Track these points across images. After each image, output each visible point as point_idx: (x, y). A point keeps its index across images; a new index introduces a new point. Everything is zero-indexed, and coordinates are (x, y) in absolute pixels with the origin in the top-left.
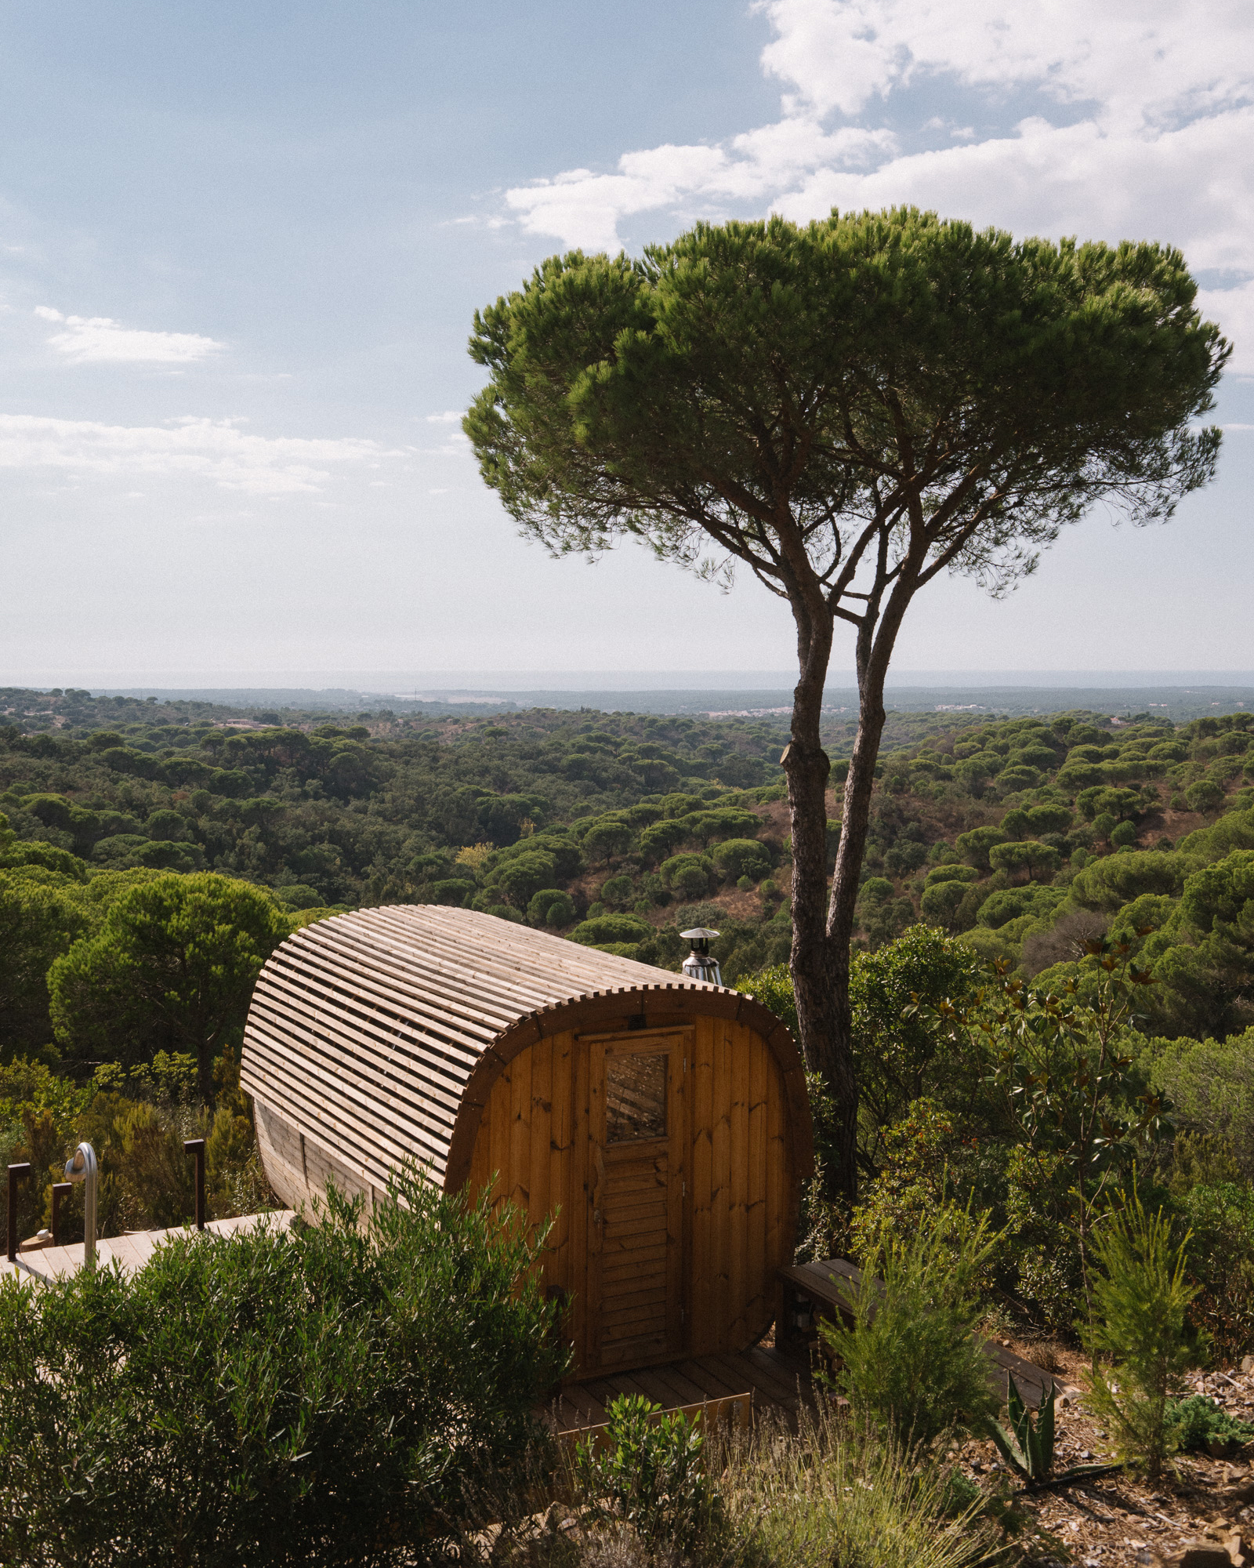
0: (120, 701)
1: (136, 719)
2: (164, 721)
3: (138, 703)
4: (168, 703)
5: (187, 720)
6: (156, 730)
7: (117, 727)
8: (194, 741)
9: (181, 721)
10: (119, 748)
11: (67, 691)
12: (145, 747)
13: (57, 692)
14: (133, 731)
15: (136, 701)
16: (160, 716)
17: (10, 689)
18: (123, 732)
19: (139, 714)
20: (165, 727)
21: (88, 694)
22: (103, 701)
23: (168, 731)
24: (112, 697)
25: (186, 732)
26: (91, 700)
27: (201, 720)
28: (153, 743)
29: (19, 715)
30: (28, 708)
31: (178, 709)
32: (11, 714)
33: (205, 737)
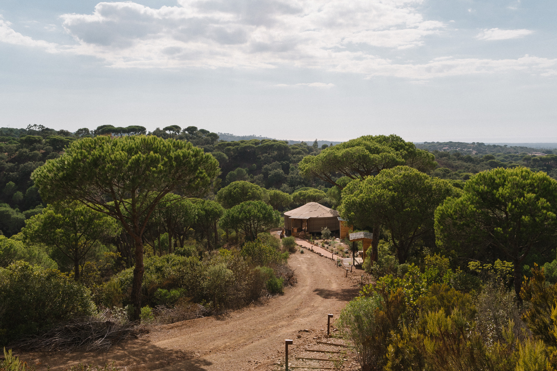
0: (495, 146)
1: (500, 152)
2: (510, 153)
3: (501, 147)
4: (511, 147)
5: (518, 152)
6: (507, 155)
7: (493, 154)
8: (520, 159)
9: (516, 153)
10: (493, 160)
11: (477, 143)
12: (503, 161)
13: (474, 143)
14: (499, 156)
15: (500, 146)
16: (508, 151)
17: (459, 142)
18: (495, 156)
19: (501, 151)
20: (510, 154)
21: (484, 144)
22: (489, 146)
23: (511, 156)
24: (492, 145)
25: (517, 156)
26: (485, 146)
27: (523, 152)
28: (505, 159)
29: (461, 150)
30: (464, 148)
31: (515, 149)
32: (459, 150)
33: (524, 157)
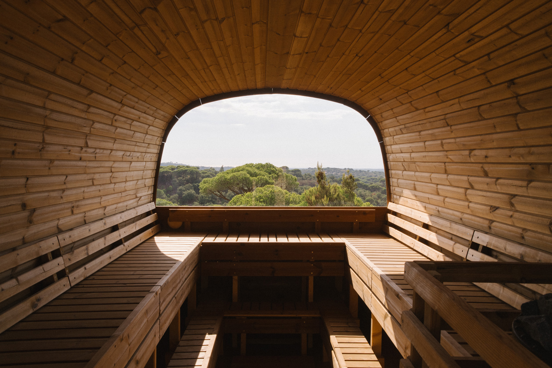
0: (360, 171)
1: (364, 175)
2: (371, 176)
3: (365, 172)
4: (372, 172)
5: (377, 176)
6: (369, 178)
7: (359, 177)
8: (378, 181)
9: (376, 176)
10: (359, 182)
11: (348, 169)
12: (366, 182)
13: (345, 169)
14: (363, 178)
15: (364, 171)
16: (370, 175)
17: (334, 168)
18: (361, 179)
19: (365, 174)
20: (371, 177)
21: (353, 169)
22: (356, 171)
23: (372, 179)
24: (358, 170)
25: (376, 179)
26: (354, 171)
27: (380, 176)
28: (368, 181)
29: (336, 174)
30: (338, 173)
31: (375, 173)
32: (334, 174)
33: (381, 180)
